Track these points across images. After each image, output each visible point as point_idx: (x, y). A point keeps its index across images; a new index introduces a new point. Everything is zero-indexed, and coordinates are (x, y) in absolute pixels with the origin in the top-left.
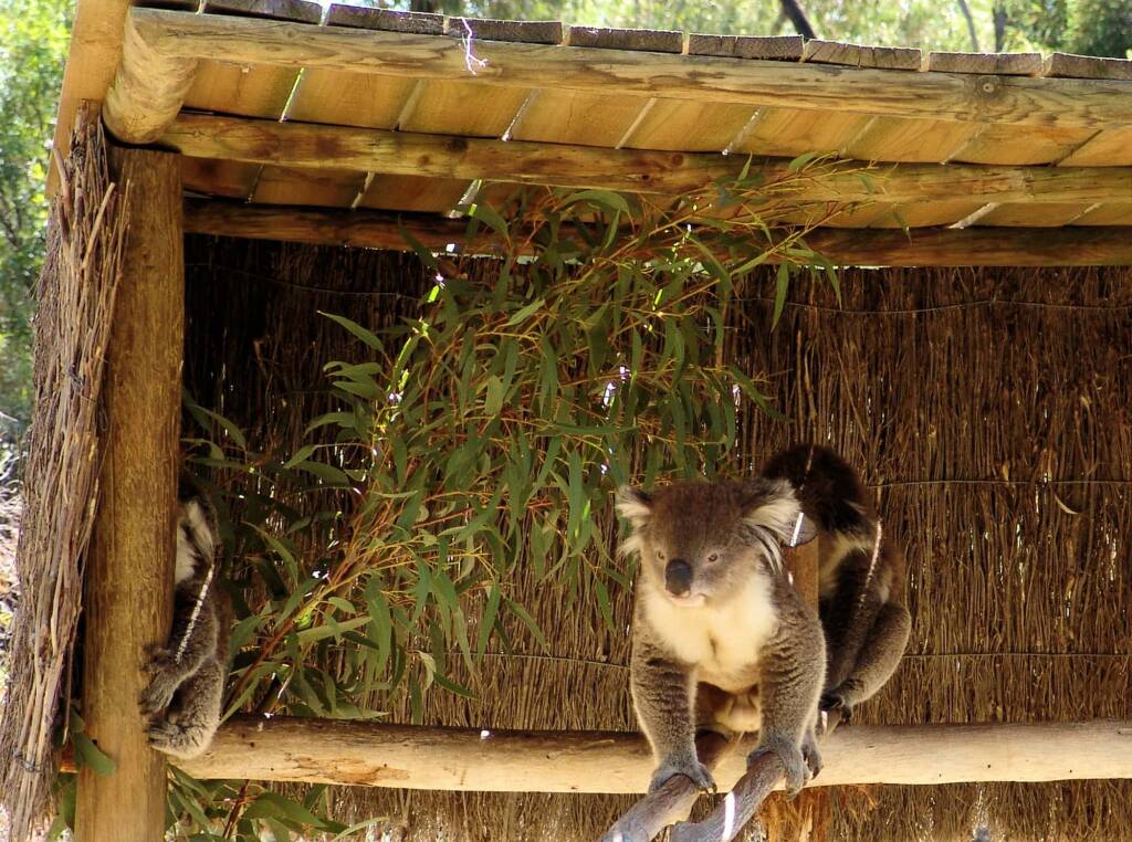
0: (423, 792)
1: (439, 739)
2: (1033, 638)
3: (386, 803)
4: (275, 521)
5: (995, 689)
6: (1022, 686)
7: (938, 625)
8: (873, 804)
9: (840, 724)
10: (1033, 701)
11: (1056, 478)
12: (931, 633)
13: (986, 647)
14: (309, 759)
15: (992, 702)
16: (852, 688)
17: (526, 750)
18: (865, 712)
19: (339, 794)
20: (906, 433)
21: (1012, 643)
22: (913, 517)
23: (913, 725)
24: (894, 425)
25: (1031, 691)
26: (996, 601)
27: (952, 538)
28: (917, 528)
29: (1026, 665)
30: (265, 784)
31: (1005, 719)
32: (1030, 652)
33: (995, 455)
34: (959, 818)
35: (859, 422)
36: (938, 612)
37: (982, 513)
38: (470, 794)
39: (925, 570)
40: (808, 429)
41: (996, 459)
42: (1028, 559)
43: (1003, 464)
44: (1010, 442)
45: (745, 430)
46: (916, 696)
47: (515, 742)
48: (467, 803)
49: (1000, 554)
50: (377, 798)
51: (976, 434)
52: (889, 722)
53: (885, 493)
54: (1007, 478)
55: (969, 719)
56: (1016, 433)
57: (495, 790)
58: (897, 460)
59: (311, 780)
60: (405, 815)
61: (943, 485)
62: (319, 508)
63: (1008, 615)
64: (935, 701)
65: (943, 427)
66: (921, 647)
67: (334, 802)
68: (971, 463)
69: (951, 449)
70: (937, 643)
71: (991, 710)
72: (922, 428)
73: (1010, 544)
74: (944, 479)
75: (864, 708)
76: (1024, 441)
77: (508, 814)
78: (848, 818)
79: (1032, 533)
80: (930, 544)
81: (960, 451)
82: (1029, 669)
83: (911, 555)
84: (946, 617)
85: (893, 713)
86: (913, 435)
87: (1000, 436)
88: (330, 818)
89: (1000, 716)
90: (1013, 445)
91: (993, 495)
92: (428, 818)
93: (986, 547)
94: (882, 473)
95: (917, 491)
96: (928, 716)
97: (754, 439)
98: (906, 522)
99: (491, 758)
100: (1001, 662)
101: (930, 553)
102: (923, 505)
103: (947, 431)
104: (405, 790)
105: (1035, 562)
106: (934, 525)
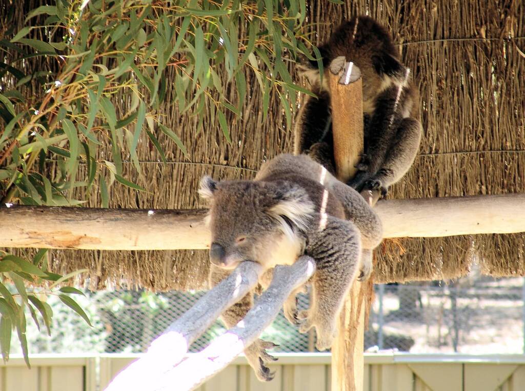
0: (110, 252)
1: (119, 216)
2: (504, 140)
3: (87, 261)
4: (8, 80)
5: (481, 175)
6: (498, 172)
7: (442, 133)
8: (403, 251)
9: (380, 199)
10: (505, 182)
11: (517, 35)
12: (438, 139)
13: (474, 147)
14: (35, 233)
15: (479, 183)
16: (386, 175)
17: (177, 222)
18: (396, 192)
19: (56, 256)
20: (417, 9)
21: (491, 144)
22: (424, 65)
23: (427, 199)
24: (409, 4)
25: (504, 175)
26: (479, 117)
27: (449, 76)
28: (426, 71)
29: (500, 158)
30: (7, 250)
31: (487, 193)
32: (502, 150)
33: (476, 21)
34: (460, 260)
35: (386, 3)
36: (442, 127)
37: (469, 60)
38: (141, 253)
39: (433, 98)
40: (353, 8)
41: (477, 24)
42: (499, 89)
43: (481, 27)
44: (486, 14)
45: (312, 11)
46: (429, 180)
47: (169, 217)
48: (139, 259)
49: (481, 86)
50: (81, 258)
51: (463, 8)
52: (411, 197)
53: (405, 49)
54: (484, 36)
55: (464, 194)
56: (489, 7)
57: (157, 249)
58: (412, 27)
59: (37, 246)
60: (99, 268)
61: (443, 42)
62: (37, 70)
63: (487, 126)
64: (441, 184)
65: (441, 6)
66: (431, 149)
67: (53, 261)
68: (460, 27)
69: (447, 18)
70: (441, 148)
71: (478, 188)
72: (428, 5)
73: (487, 80)
74: (443, 38)
75: (395, 189)
76: (495, 12)
77: (165, 266)
78: (386, 262)
79: (502, 72)
80: (435, 81)
81: (453, 20)
82: (502, 161)
83: (423, 89)
84: (447, 129)
85: (414, 192)
86: (422, 10)
87: (479, 10)
88: (50, 271)
89: (484, 192)
90: (488, 14)
91: (475, 48)
92: (114, 269)
93: (472, 82)
94: (402, 36)
95: (425, 47)
96: (437, 194)
97: (318, 17)
98: (418, 68)
99: (154, 228)
100: (483, 157)
101: (435, 87)
102: (430, 56)
103: (444, 7)
104: (99, 252)
105: (504, 91)
106: (437, 69)
